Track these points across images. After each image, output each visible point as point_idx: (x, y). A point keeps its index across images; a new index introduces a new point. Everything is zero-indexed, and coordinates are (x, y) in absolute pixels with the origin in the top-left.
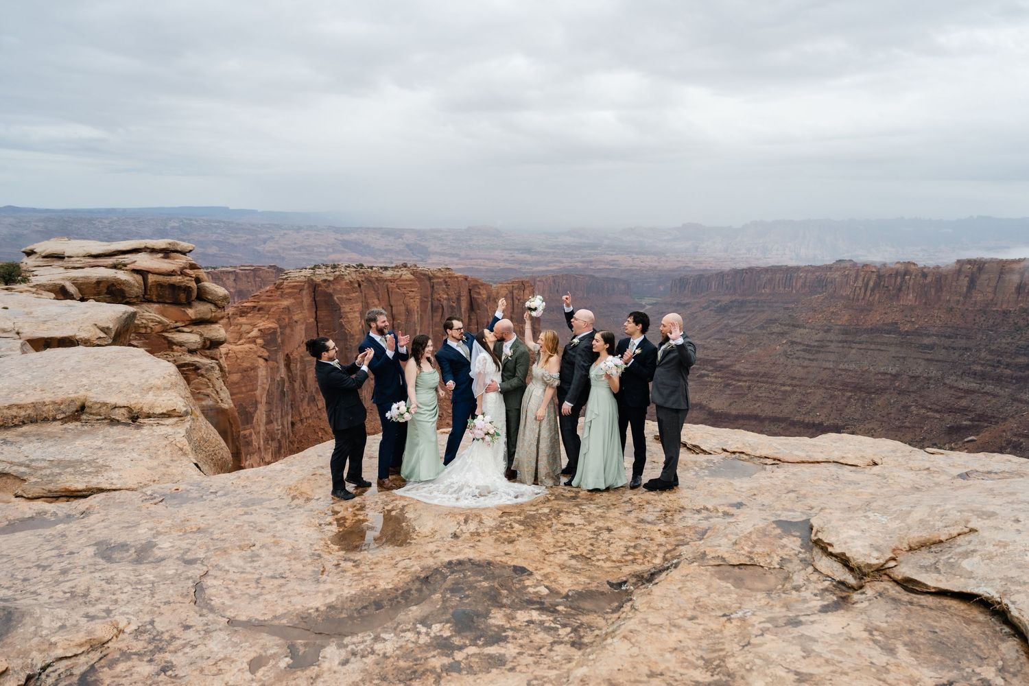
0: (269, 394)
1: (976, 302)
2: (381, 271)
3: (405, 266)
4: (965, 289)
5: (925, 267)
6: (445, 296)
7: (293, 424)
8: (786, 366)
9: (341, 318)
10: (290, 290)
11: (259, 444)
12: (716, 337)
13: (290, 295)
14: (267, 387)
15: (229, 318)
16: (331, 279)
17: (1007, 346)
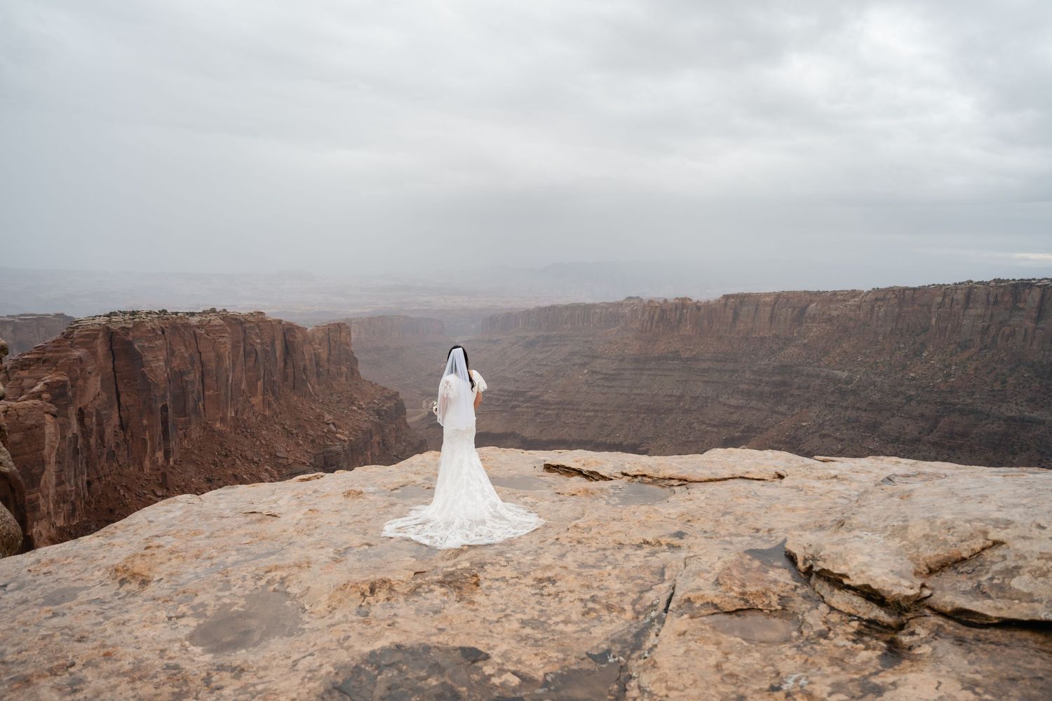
0: (60, 453)
1: (739, 331)
2: (187, 317)
3: (213, 311)
4: (730, 320)
5: (698, 302)
6: (258, 341)
7: (89, 483)
8: (588, 393)
9: (143, 367)
10: (81, 340)
11: (48, 509)
12: (524, 370)
13: (83, 345)
14: (57, 446)
15: (7, 372)
16: (131, 326)
17: (765, 367)
